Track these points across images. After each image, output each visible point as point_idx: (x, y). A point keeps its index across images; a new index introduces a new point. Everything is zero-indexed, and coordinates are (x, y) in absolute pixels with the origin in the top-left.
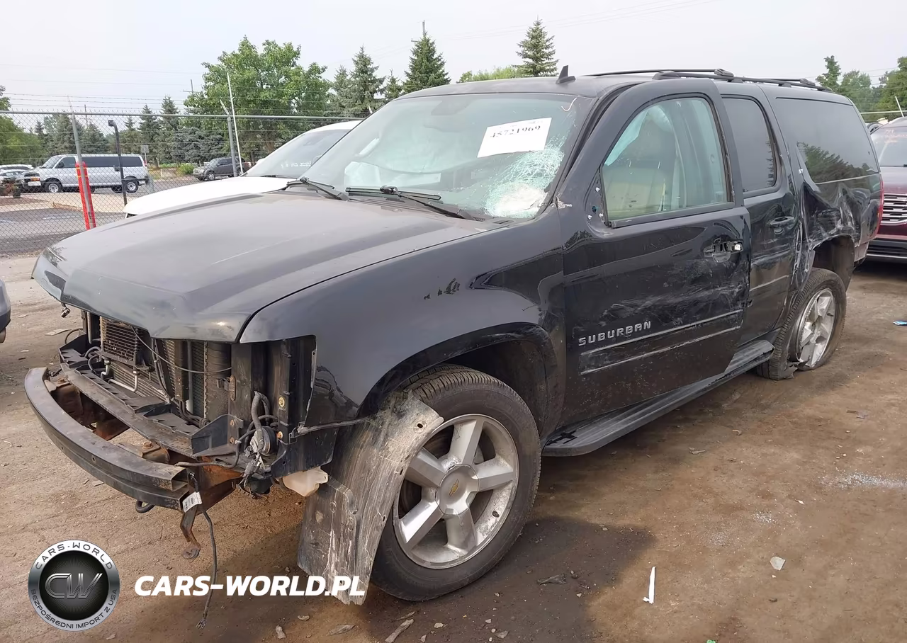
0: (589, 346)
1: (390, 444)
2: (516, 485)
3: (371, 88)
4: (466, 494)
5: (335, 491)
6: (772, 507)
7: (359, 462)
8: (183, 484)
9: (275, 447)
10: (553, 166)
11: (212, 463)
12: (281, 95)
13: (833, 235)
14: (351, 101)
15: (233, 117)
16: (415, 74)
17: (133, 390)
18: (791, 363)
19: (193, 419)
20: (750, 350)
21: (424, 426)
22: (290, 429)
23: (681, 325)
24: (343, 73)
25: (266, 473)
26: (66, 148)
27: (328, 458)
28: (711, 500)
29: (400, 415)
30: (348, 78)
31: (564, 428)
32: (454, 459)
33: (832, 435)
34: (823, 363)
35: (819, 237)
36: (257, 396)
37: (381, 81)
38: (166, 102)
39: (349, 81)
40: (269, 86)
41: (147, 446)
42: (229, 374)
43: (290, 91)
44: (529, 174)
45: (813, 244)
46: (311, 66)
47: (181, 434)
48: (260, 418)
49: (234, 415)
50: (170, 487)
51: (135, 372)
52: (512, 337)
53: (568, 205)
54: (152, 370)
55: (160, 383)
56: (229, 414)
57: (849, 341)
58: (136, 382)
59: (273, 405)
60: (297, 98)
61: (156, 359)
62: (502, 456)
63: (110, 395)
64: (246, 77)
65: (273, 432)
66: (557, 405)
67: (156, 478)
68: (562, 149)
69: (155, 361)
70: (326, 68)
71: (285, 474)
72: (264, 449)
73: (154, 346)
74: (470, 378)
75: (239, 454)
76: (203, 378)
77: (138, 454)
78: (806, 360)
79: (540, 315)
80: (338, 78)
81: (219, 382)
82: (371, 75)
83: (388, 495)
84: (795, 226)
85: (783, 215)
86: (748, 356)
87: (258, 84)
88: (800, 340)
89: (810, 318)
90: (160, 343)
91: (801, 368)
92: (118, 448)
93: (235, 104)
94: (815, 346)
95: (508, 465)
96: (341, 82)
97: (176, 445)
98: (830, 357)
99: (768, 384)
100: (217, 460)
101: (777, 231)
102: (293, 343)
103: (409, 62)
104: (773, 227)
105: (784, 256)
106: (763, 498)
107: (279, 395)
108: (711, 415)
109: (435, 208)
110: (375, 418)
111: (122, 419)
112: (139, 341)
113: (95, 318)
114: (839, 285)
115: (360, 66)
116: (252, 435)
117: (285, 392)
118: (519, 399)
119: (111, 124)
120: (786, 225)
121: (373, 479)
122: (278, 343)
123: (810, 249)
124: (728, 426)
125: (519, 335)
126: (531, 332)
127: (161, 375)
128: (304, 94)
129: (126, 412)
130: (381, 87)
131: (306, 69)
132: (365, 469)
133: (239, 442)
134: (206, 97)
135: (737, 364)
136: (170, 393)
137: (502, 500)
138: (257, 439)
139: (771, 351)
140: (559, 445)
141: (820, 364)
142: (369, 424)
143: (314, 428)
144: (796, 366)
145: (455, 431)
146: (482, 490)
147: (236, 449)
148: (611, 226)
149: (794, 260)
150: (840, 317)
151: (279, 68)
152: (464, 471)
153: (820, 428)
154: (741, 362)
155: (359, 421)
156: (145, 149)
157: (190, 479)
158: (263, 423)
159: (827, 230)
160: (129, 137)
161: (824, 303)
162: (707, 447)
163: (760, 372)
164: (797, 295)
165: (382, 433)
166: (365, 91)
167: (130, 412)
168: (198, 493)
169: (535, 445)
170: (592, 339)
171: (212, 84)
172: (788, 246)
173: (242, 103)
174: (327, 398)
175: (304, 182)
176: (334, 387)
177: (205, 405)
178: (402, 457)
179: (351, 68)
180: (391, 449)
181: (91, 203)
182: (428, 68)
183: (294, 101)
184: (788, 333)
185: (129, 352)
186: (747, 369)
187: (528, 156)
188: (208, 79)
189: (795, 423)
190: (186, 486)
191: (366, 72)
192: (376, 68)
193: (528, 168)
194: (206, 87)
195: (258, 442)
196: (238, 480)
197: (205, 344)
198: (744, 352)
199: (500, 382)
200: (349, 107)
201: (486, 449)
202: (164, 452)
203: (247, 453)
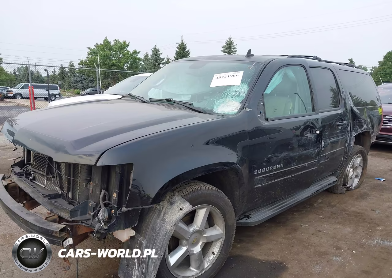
0: (259, 174)
1: (166, 218)
2: (224, 240)
3: (159, 62)
4: (200, 243)
5: (138, 240)
6: (341, 254)
7: (151, 226)
8: (64, 234)
9: (110, 217)
10: (244, 92)
11: (79, 224)
12: (120, 62)
13: (363, 130)
14: (150, 67)
15: (99, 70)
16: (177, 57)
17: (44, 186)
18: (344, 187)
19: (72, 202)
20: (326, 180)
21: (183, 209)
22: (118, 209)
23: (295, 166)
24: (147, 55)
25: (105, 230)
26: (26, 81)
27: (136, 223)
28: (312, 249)
29: (172, 204)
30: (149, 57)
31: (245, 212)
32: (195, 226)
33: (365, 221)
34: (358, 187)
35: (357, 131)
36: (103, 192)
37: (163, 59)
38: (70, 64)
39: (149, 59)
40: (115, 58)
41: (48, 214)
42: (90, 180)
43: (124, 61)
44: (233, 95)
45: (354, 134)
46: (134, 51)
47: (66, 209)
48: (104, 202)
49: (91, 200)
50: (58, 235)
51: (45, 178)
52: (225, 168)
53: (250, 110)
54: (54, 177)
55: (57, 183)
56: (89, 200)
57: (368, 178)
58: (45, 183)
59: (110, 196)
60: (127, 64)
61: (56, 172)
62: (218, 225)
63: (32, 188)
64: (105, 54)
65: (110, 210)
66: (243, 202)
67: (51, 230)
68: (249, 85)
69: (55, 173)
70: (140, 52)
71: (115, 231)
72: (105, 218)
73: (56, 166)
74: (205, 187)
75: (93, 220)
76: (78, 182)
77: (43, 218)
78: (350, 185)
79: (238, 157)
80: (145, 57)
81: (85, 184)
82: (159, 56)
83: (164, 243)
84: (347, 126)
85: (342, 120)
86: (326, 182)
87: (110, 57)
88: (348, 177)
89: (352, 167)
90: (58, 164)
91: (348, 189)
92: (34, 215)
93: (100, 65)
94: (354, 180)
95: (220, 230)
96: (146, 59)
97: (62, 214)
98: (360, 185)
99: (334, 196)
100: (82, 222)
101: (340, 127)
102: (122, 166)
103: (175, 52)
104: (338, 125)
105: (342, 138)
106: (336, 249)
107: (113, 192)
108: (309, 209)
109: (190, 108)
110: (159, 205)
111: (37, 200)
112: (48, 163)
113: (29, 152)
114: (365, 153)
115: (154, 53)
116: (99, 211)
117: (116, 190)
118: (227, 198)
119: (46, 70)
120: (344, 125)
121: (157, 235)
122: (115, 166)
123: (353, 136)
124: (317, 214)
125: (228, 168)
126: (233, 167)
127: (58, 180)
128: (130, 63)
129: (39, 197)
130: (163, 62)
131: (131, 52)
132: (154, 229)
133: (93, 214)
134: (88, 61)
135: (321, 186)
136: (61, 188)
137: (217, 246)
138: (102, 212)
139: (336, 181)
140: (243, 221)
141: (356, 188)
142: (156, 208)
143: (130, 209)
144: (346, 188)
145: (196, 213)
146: (208, 241)
147: (91, 217)
148: (267, 120)
149: (346, 141)
150: (365, 167)
151: (120, 51)
152: (200, 232)
153: (359, 217)
154: (323, 185)
155: (151, 206)
156: (60, 83)
157: (68, 231)
158: (105, 205)
159: (360, 128)
160: (54, 77)
161: (358, 160)
162: (309, 224)
163: (330, 190)
164: (347, 156)
165: (163, 212)
166: (156, 63)
167: (41, 197)
168: (71, 238)
169: (233, 220)
170: (260, 171)
171: (91, 56)
172: (344, 134)
173: (103, 65)
174: (138, 194)
175: (130, 95)
176: (141, 190)
177: (78, 195)
178: (172, 224)
179: (150, 53)
180: (167, 220)
181: (34, 103)
182: (183, 55)
183: (125, 65)
184: (343, 173)
185: (43, 168)
186: (325, 188)
187: (233, 87)
188: (89, 54)
189: (348, 214)
190: (66, 235)
191: (157, 55)
192: (161, 54)
193: (233, 93)
194: (88, 58)
195: (102, 214)
196: (92, 232)
197: (80, 165)
198: (324, 181)
199: (219, 190)
200: (149, 69)
201: (210, 222)
202: (56, 217)
203: (97, 220)
